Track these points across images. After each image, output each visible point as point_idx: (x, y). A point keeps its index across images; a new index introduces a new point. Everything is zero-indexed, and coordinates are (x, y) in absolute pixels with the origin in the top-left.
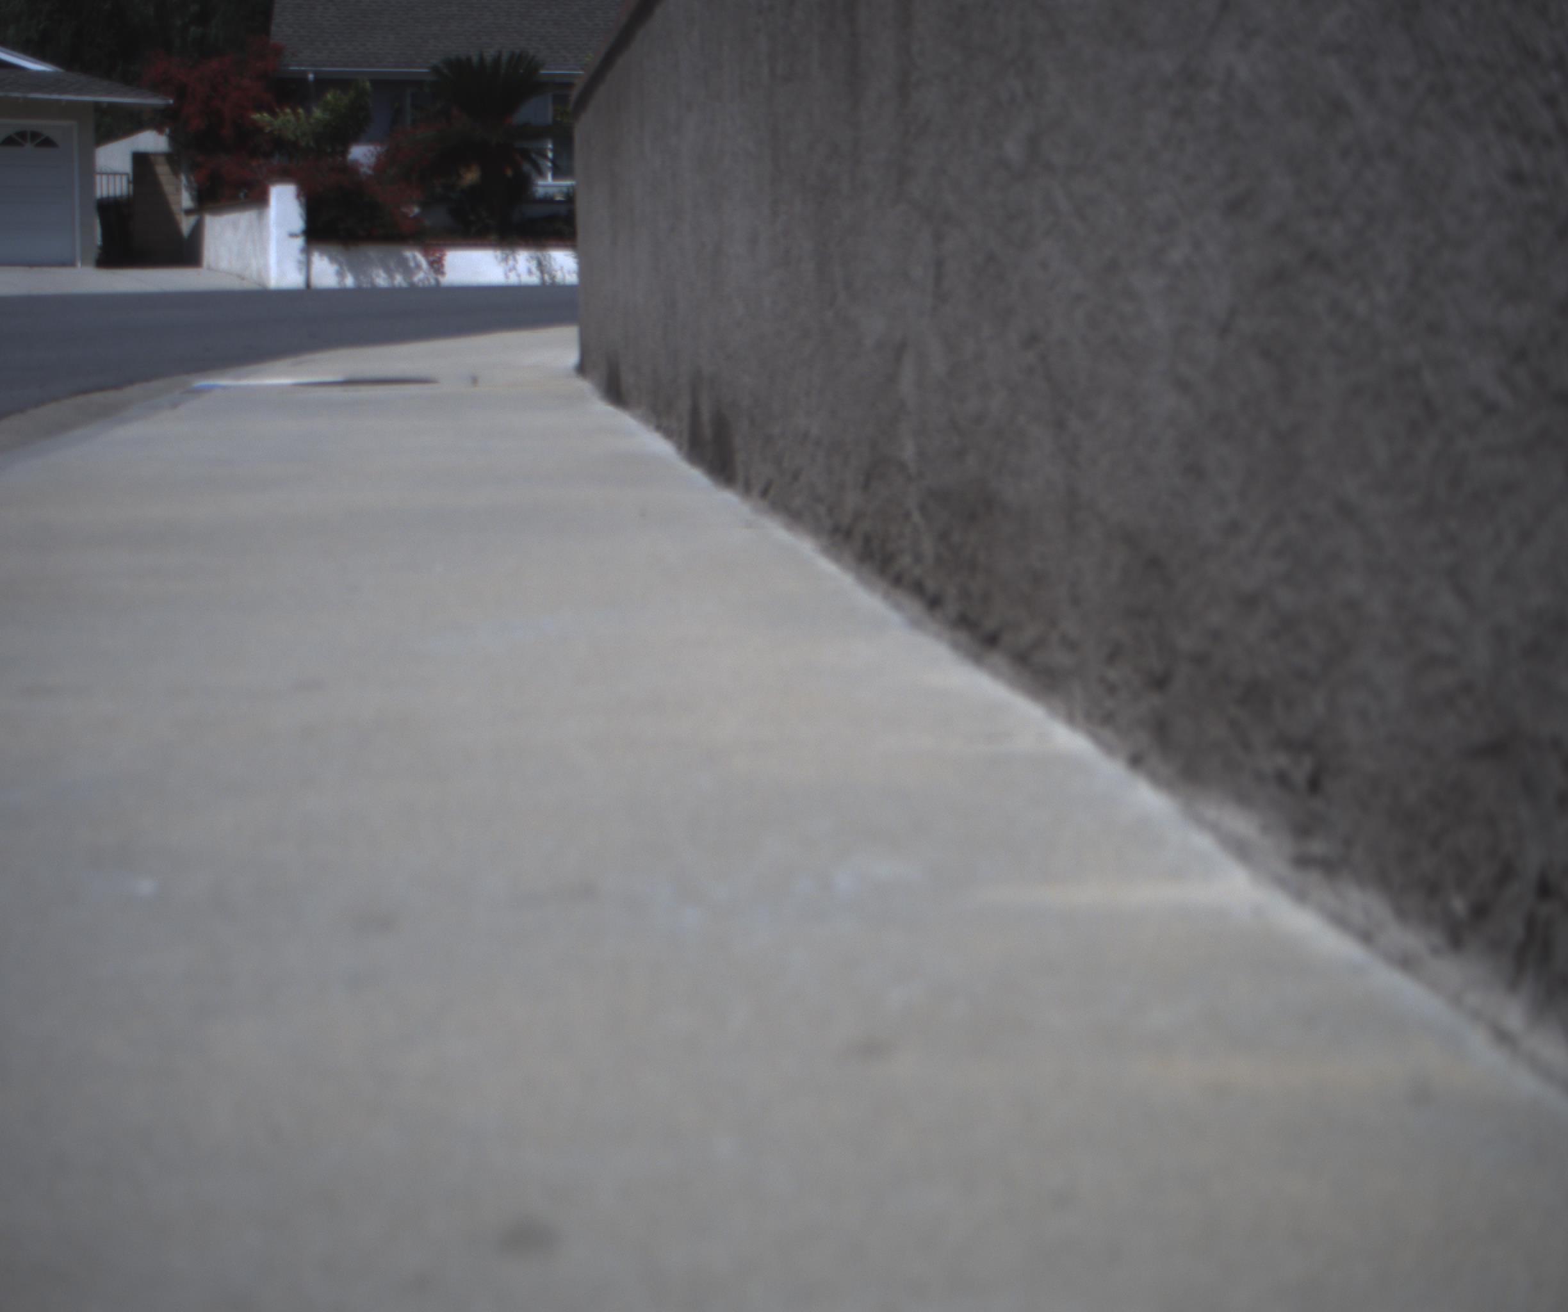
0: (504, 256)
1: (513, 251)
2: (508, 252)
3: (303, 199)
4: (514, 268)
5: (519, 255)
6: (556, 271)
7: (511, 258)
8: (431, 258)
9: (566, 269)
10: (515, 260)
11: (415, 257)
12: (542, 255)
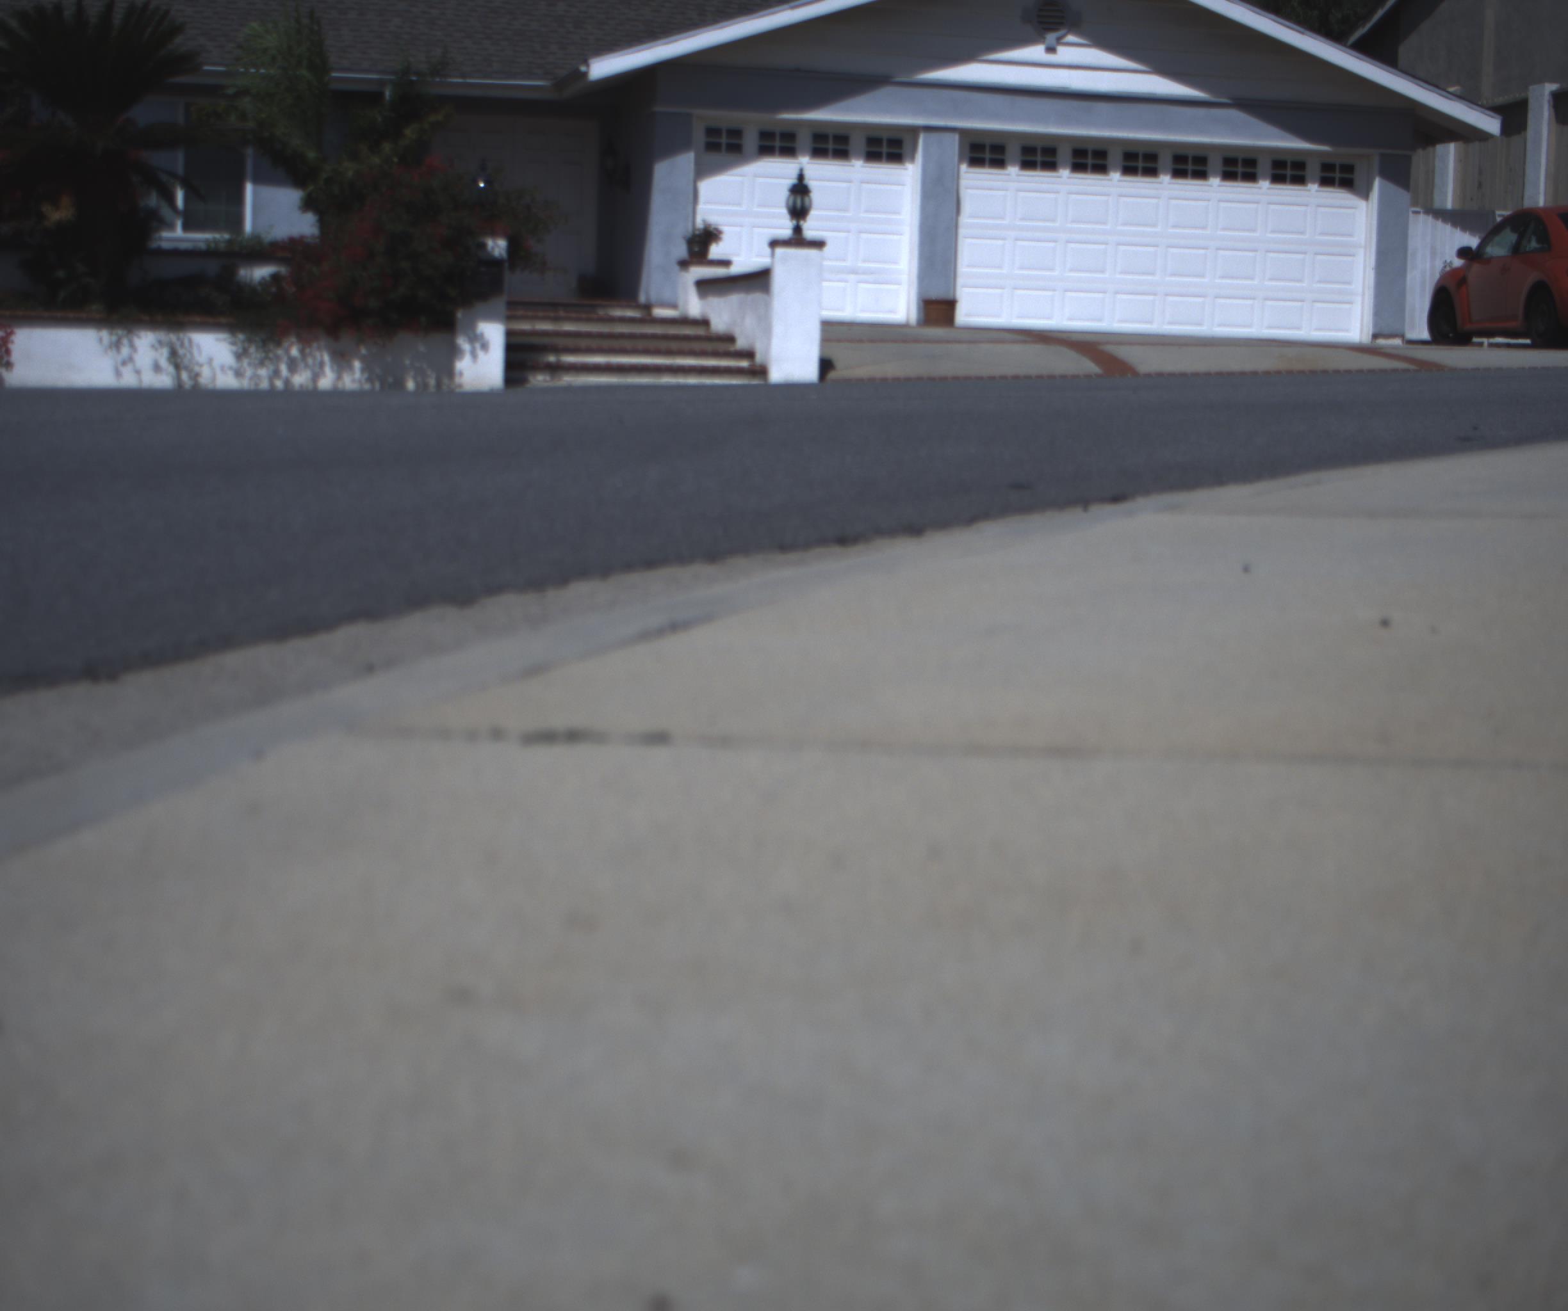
0: (114, 338)
1: (130, 331)
2: (120, 332)
4: (130, 360)
5: (139, 337)
6: (201, 366)
7: (125, 341)
9: (216, 363)
10: (132, 346)
12: (178, 339)
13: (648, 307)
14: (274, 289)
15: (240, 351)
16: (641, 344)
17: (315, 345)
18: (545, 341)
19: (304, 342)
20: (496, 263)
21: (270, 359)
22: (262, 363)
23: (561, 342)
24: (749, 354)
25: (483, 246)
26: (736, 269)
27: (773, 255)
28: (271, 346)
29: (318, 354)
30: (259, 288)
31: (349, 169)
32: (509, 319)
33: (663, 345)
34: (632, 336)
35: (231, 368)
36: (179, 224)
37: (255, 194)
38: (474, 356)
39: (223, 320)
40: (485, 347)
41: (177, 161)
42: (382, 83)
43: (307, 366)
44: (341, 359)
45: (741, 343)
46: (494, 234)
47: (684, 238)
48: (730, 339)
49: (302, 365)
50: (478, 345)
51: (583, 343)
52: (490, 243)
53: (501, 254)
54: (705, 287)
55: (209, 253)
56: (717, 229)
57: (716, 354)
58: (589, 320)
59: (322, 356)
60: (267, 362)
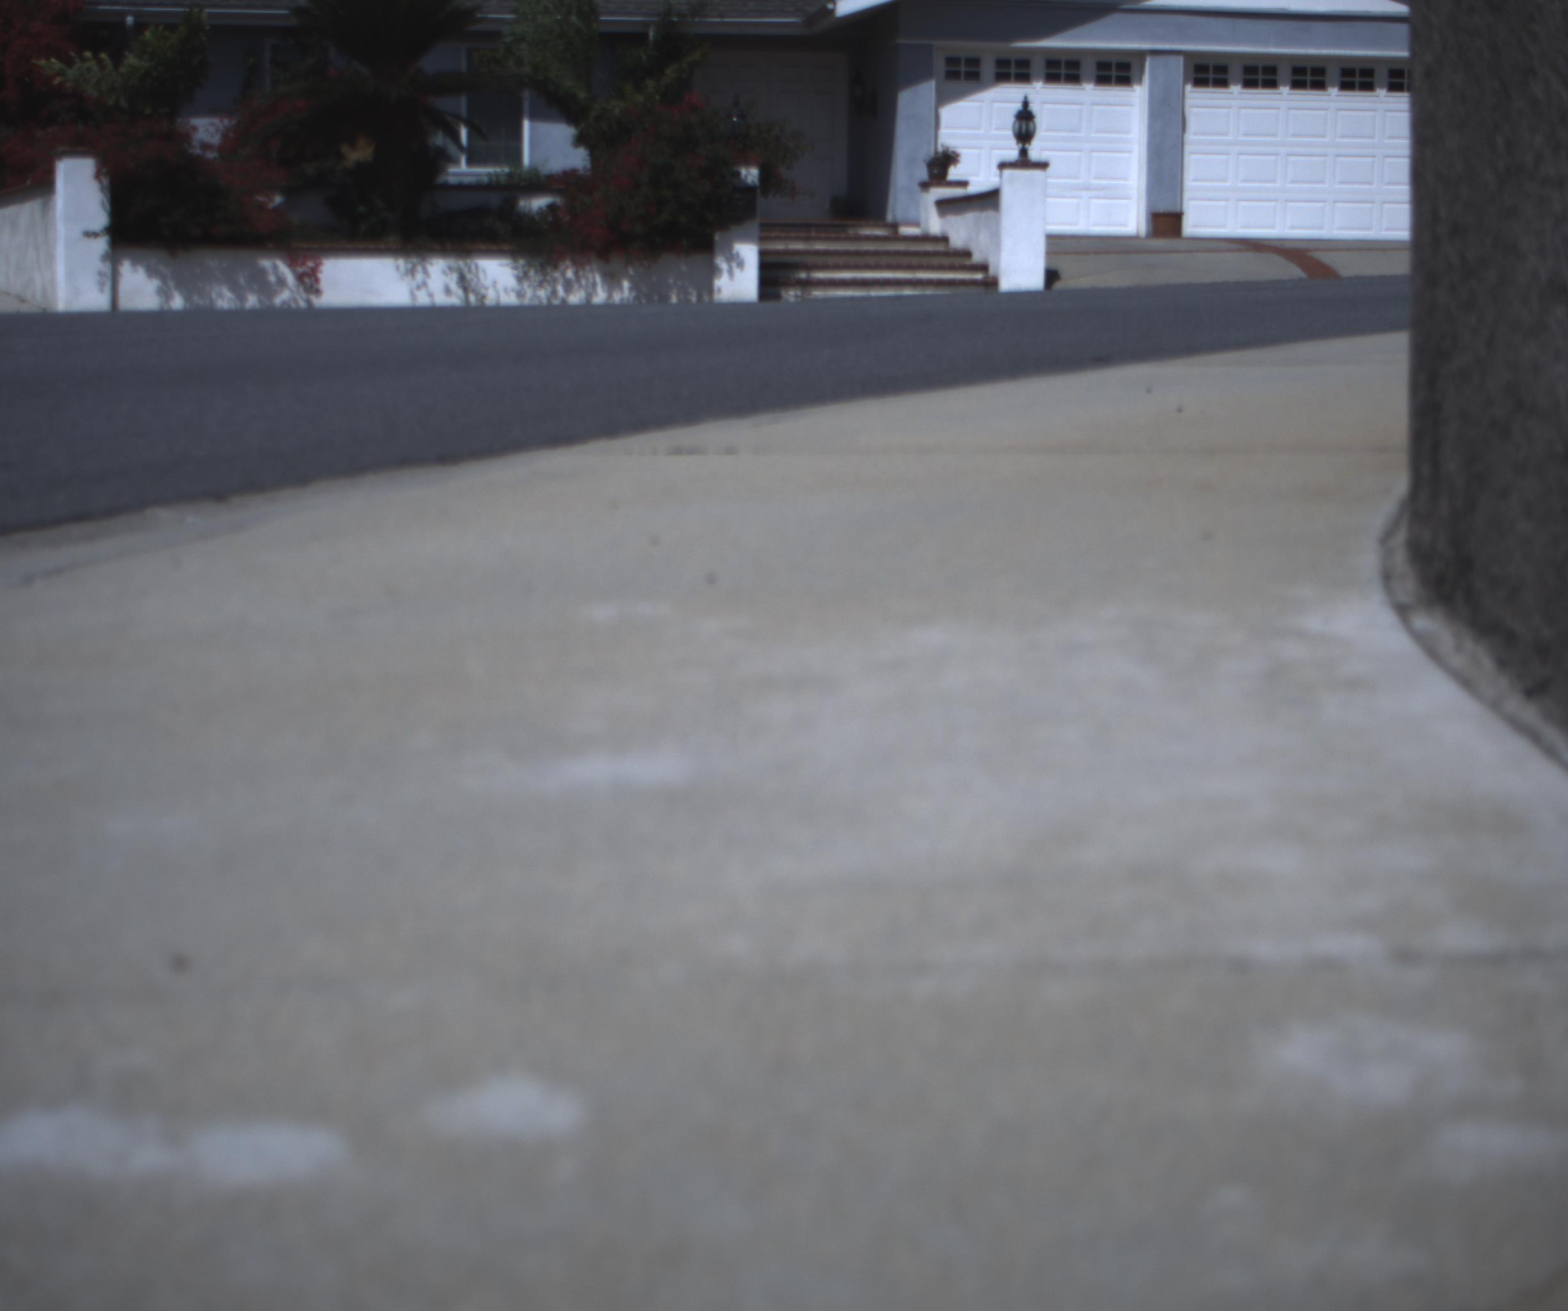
0: (409, 266)
1: (423, 259)
2: (415, 260)
3: (106, 181)
4: (424, 284)
5: (431, 264)
6: (487, 289)
7: (419, 268)
8: (300, 270)
9: (500, 287)
10: (425, 272)
11: (275, 267)
12: (466, 265)
13: (895, 226)
14: (550, 219)
15: (521, 274)
16: (884, 260)
17: (588, 268)
18: (797, 259)
19: (578, 265)
20: (750, 190)
21: (548, 281)
22: (541, 285)
23: (810, 260)
24: (984, 268)
25: (738, 174)
26: (972, 189)
27: (1001, 176)
28: (549, 270)
29: (590, 276)
30: (537, 218)
31: (617, 107)
32: (762, 239)
33: (905, 260)
34: (876, 253)
35: (513, 290)
36: (463, 160)
37: (532, 130)
38: (731, 273)
39: (506, 247)
40: (741, 265)
41: (461, 104)
42: (646, 24)
43: (580, 286)
44: (611, 280)
45: (977, 258)
46: (748, 163)
47: (924, 161)
48: (967, 254)
49: (576, 286)
50: (734, 265)
51: (831, 260)
52: (743, 171)
53: (753, 181)
54: (944, 206)
55: (492, 186)
56: (954, 152)
57: (952, 268)
58: (838, 239)
59: (594, 278)
60: (545, 284)
